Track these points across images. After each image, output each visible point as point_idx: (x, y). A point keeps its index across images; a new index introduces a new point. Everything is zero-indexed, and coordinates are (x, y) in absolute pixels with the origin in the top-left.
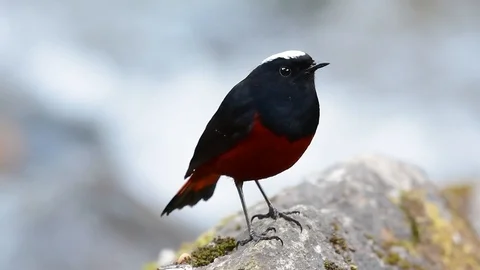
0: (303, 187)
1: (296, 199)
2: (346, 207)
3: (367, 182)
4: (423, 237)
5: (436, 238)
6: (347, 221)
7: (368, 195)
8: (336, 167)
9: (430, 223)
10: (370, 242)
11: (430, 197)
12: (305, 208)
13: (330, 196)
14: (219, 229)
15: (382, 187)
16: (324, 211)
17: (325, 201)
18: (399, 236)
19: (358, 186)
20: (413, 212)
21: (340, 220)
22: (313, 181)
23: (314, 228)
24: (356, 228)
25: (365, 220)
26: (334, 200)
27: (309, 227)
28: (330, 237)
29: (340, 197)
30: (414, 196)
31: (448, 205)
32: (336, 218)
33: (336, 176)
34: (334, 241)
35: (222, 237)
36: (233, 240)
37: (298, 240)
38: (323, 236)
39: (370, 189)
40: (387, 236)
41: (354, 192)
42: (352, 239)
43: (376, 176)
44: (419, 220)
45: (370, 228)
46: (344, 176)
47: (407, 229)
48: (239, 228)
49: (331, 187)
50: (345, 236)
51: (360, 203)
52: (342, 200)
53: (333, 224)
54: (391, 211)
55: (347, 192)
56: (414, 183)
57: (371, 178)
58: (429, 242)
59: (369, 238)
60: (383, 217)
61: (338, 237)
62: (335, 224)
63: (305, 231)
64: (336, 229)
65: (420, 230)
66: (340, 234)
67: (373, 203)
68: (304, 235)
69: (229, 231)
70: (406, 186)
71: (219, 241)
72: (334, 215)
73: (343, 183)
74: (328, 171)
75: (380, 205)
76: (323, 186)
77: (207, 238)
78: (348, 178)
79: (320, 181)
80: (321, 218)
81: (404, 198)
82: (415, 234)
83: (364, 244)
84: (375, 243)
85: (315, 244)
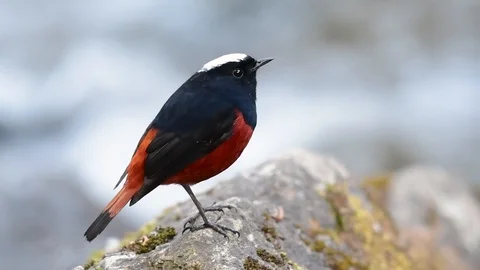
0: (237, 180)
1: (230, 192)
2: (277, 199)
3: (294, 176)
4: (346, 227)
5: (357, 227)
7: (297, 188)
8: (268, 162)
9: (353, 214)
10: (298, 231)
11: (352, 190)
12: (239, 200)
13: (261, 189)
14: (160, 219)
15: (309, 180)
16: (256, 203)
17: (257, 194)
18: (325, 225)
19: (287, 179)
20: (337, 204)
21: (270, 211)
22: (246, 175)
23: (248, 218)
24: (286, 219)
25: (294, 210)
26: (266, 193)
27: (243, 217)
28: (262, 227)
29: (271, 189)
30: (339, 189)
31: (369, 198)
32: (267, 210)
33: (267, 171)
34: (265, 231)
35: (163, 227)
36: (173, 229)
38: (256, 226)
39: (298, 182)
40: (314, 226)
41: (283, 185)
42: (281, 229)
43: (303, 170)
44: (343, 210)
45: (298, 218)
46: (274, 171)
47: (332, 218)
48: (178, 218)
49: (263, 181)
50: (276, 225)
51: (289, 195)
52: (273, 193)
53: (265, 215)
54: (317, 203)
55: (277, 185)
56: (338, 177)
57: (299, 173)
58: (351, 231)
59: (298, 227)
60: (310, 209)
61: (269, 227)
63: (240, 221)
64: (267, 219)
65: (344, 220)
66: (272, 224)
67: (301, 195)
68: (239, 225)
69: (169, 220)
70: (331, 180)
71: (161, 230)
72: (265, 206)
73: (273, 178)
74: (260, 167)
75: (308, 197)
76: (255, 179)
77: (149, 227)
78: (279, 173)
79: (253, 175)
80: (254, 209)
81: (329, 191)
82: (339, 224)
83: (293, 232)
84: (302, 232)
85: (248, 233)
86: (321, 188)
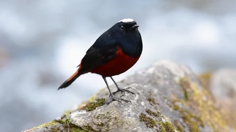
0: (136, 76)
1: (132, 81)
2: (155, 84)
3: (164, 73)
4: (190, 98)
5: (195, 98)
6: (156, 91)
7: (165, 79)
9: (193, 92)
10: (166, 100)
11: (193, 80)
12: (137, 85)
13: (148, 80)
14: (98, 94)
15: (171, 75)
16: (145, 86)
17: (146, 82)
18: (179, 97)
19: (160, 75)
20: (185, 87)
21: (152, 91)
22: (140, 73)
23: (141, 94)
24: (160, 94)
25: (163, 90)
26: (150, 82)
27: (139, 94)
28: (148, 98)
29: (153, 80)
30: (186, 80)
31: (201, 84)
32: (150, 90)
33: (151, 71)
34: (150, 100)
35: (99, 98)
36: (104, 99)
37: (133, 99)
38: (145, 98)
39: (166, 76)
40: (173, 97)
41: (159, 78)
42: (157, 99)
43: (169, 71)
44: (188, 90)
45: (166, 94)
46: (154, 71)
47: (183, 94)
48: (107, 94)
49: (148, 76)
50: (155, 97)
51: (161, 83)
52: (153, 81)
54: (175, 87)
55: (155, 77)
56: (186, 74)
57: (166, 72)
58: (192, 100)
59: (166, 98)
60: (172, 89)
61: (152, 98)
62: (150, 92)
63: (137, 96)
64: (151, 95)
65: (188, 95)
66: (152, 97)
67: (167, 83)
68: (137, 97)
69: (103, 95)
70: (182, 75)
71: (98, 100)
72: (150, 88)
73: (154, 74)
74: (147, 69)
75: (171, 84)
76: (145, 75)
78: (156, 72)
79: (144, 73)
80: (144, 90)
81: (181, 81)
82: (186, 97)
83: (163, 101)
84: (168, 101)
85: (141, 101)
86: (177, 79)
